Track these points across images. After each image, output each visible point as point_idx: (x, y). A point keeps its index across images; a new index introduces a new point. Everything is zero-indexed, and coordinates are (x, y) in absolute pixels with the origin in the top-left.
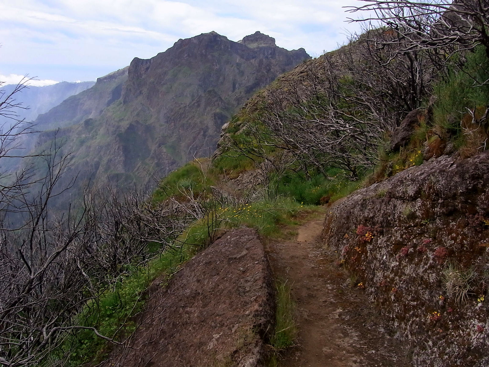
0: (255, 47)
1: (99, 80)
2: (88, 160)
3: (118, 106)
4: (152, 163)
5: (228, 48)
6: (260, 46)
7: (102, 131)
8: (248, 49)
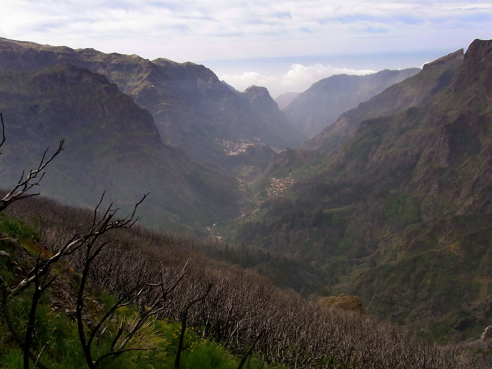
1: (425, 66)
2: (407, 149)
3: (447, 94)
4: (484, 160)
7: (425, 120)
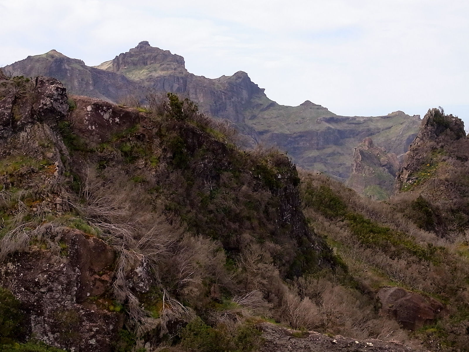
0: (143, 78)
5: (87, 84)
6: (155, 75)
8: (129, 82)
